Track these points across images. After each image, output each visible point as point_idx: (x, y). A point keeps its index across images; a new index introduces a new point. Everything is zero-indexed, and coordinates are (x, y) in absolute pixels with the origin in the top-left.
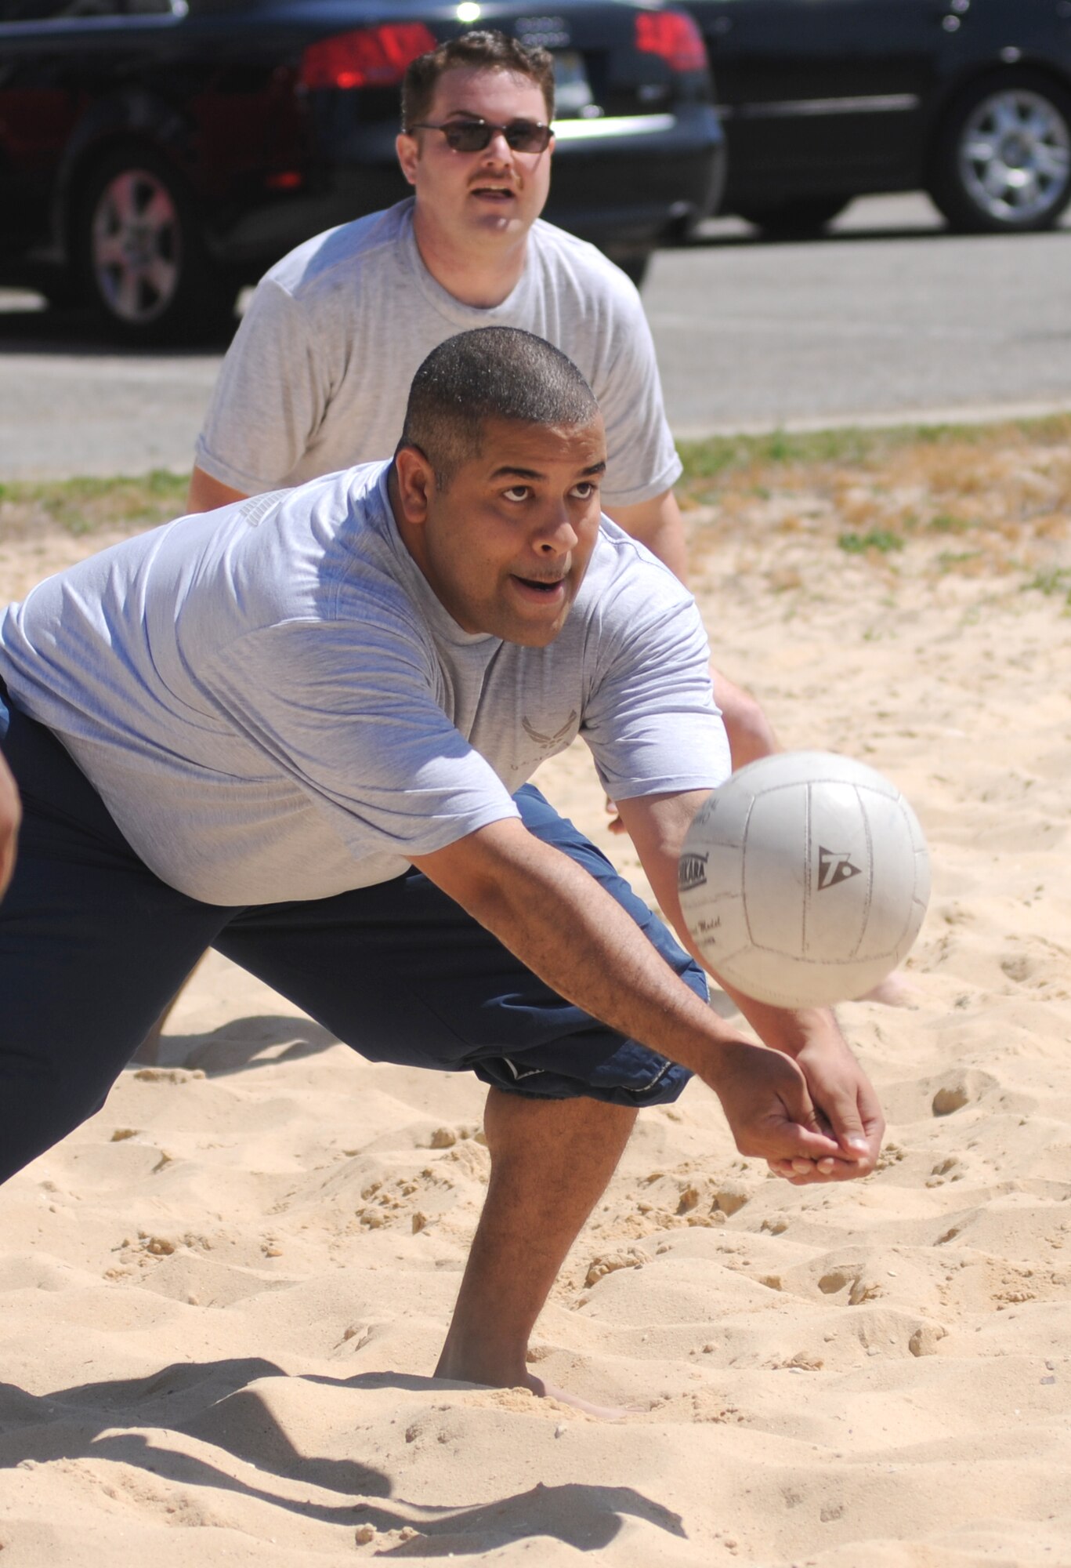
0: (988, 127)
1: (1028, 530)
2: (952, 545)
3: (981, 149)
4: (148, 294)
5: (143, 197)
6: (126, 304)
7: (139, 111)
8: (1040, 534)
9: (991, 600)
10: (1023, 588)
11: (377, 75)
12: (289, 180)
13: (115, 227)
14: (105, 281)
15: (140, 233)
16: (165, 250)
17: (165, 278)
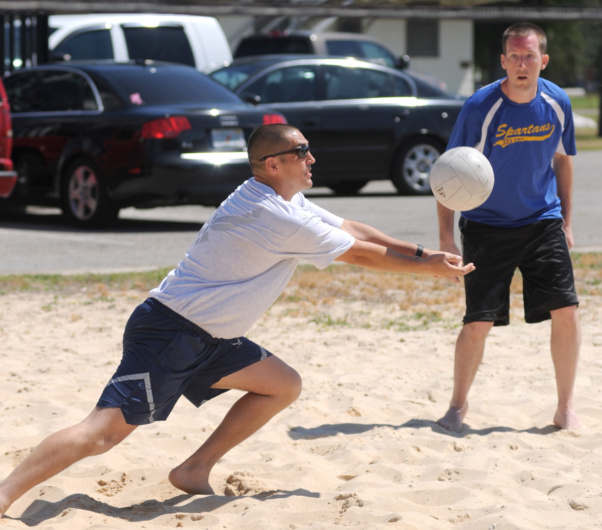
0: (413, 157)
1: (321, 301)
2: (293, 306)
3: (411, 164)
4: (87, 210)
5: (86, 175)
6: (79, 213)
7: (86, 145)
8: (325, 303)
9: (297, 325)
10: (310, 321)
11: (169, 133)
12: (137, 171)
13: (76, 186)
14: (73, 205)
15: (85, 188)
16: (93, 195)
17: (93, 204)
